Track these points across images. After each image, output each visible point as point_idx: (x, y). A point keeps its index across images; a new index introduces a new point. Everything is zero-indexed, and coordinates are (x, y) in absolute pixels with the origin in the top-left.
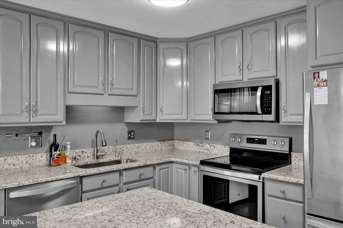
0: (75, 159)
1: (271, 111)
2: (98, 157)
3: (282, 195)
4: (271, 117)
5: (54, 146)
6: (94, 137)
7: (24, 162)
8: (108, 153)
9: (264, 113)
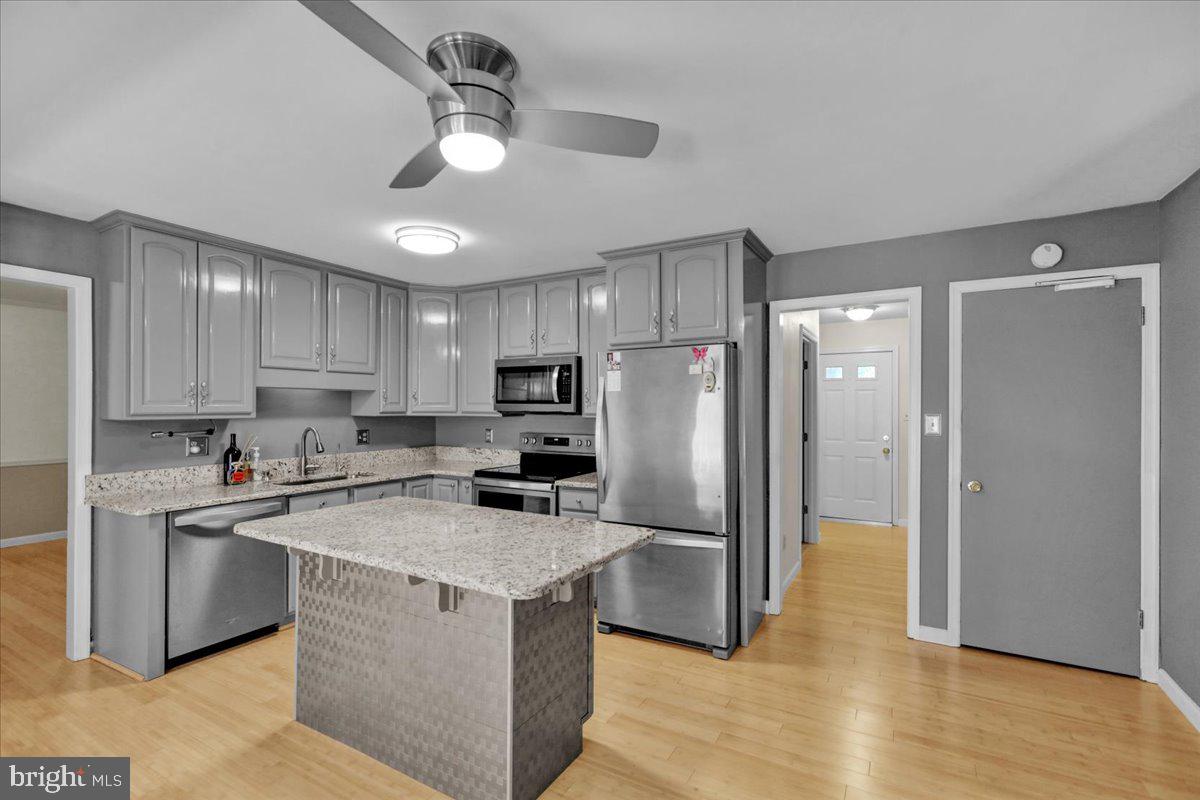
0: (268, 474)
1: (570, 398)
2: (306, 472)
3: (577, 507)
4: (570, 407)
5: (233, 453)
6: (299, 441)
7: (179, 479)
8: (324, 465)
9: (562, 401)
